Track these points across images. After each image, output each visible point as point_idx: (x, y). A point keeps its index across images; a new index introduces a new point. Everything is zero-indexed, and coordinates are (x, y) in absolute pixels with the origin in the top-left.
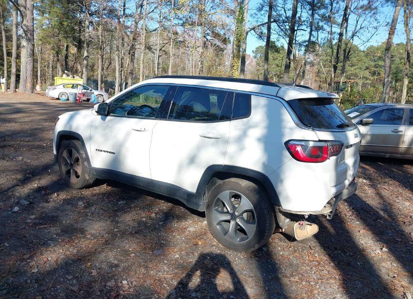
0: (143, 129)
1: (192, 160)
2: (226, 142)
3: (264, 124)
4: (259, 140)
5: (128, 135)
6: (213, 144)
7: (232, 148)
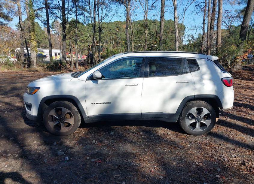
0: (136, 85)
1: (173, 96)
2: (194, 83)
3: (208, 72)
4: (210, 80)
5: (122, 89)
6: (187, 86)
7: (198, 86)
